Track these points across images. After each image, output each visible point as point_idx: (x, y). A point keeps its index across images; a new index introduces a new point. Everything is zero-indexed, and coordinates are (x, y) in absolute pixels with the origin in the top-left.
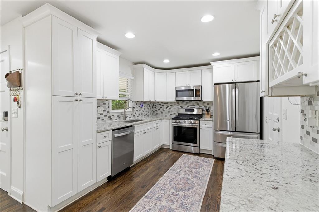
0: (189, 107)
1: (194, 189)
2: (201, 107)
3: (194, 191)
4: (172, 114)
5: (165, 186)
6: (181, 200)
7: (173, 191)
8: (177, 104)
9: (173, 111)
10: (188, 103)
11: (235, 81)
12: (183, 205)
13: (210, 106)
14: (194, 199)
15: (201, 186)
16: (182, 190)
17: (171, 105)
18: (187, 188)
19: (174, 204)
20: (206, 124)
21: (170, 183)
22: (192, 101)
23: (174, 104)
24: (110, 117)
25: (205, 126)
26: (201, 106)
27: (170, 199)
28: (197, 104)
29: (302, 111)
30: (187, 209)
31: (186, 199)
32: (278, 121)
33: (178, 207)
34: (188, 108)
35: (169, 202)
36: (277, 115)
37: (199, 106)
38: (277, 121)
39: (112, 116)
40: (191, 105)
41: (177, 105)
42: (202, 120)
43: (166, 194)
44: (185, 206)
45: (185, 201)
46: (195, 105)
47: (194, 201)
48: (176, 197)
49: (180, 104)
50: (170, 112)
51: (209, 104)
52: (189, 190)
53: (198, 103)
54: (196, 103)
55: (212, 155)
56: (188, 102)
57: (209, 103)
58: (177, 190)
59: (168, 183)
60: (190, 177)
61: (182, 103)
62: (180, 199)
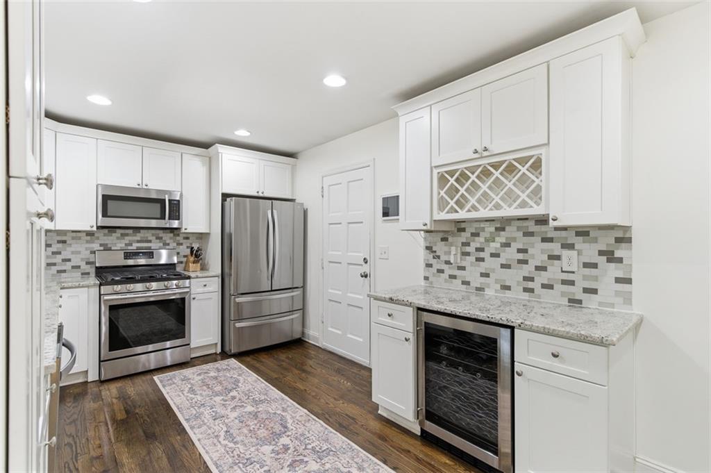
0: (131, 245)
1: (290, 421)
2: (168, 244)
3: (294, 421)
4: (64, 271)
5: (239, 456)
6: (306, 449)
7: (267, 449)
8: (89, 238)
9: (69, 260)
10: (127, 235)
12: (318, 452)
13: (191, 244)
14: (316, 432)
15: (289, 409)
16: (276, 436)
17: (59, 242)
18: (278, 428)
19: (307, 462)
20: (205, 286)
21: (236, 443)
22: (142, 231)
23: (73, 238)
26: (167, 242)
27: (288, 463)
28: (157, 238)
30: (332, 451)
31: (308, 441)
32: (366, 263)
33: (319, 460)
34: (129, 248)
35: (297, 469)
36: (362, 255)
37: (161, 244)
38: (363, 263)
40: (138, 242)
41: (87, 242)
42: (197, 277)
43: (268, 463)
44: (325, 450)
45: (313, 445)
46: (150, 241)
47: (320, 435)
48: (289, 452)
49: (98, 238)
50: (54, 264)
51: (187, 238)
52: (286, 427)
53: (160, 236)
54: (153, 235)
55: (216, 354)
56: (130, 231)
57: (189, 236)
58: (270, 443)
59: (231, 445)
60: (249, 408)
61: (105, 235)
62: (301, 449)
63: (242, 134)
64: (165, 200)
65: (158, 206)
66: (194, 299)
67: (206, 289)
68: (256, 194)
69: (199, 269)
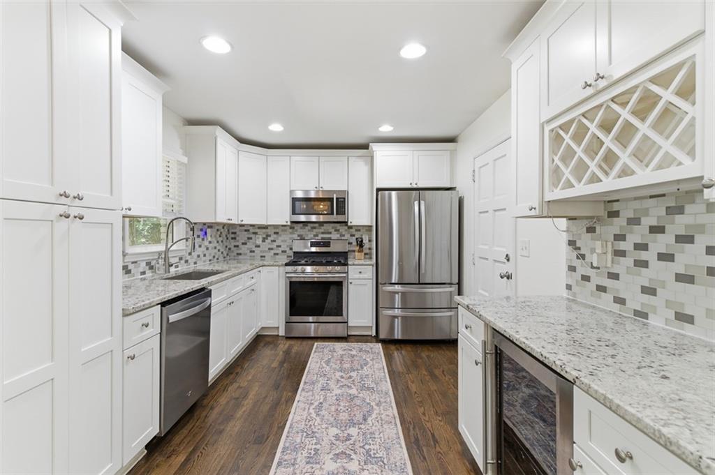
0: (317, 236)
1: (374, 416)
2: (344, 236)
3: (377, 418)
4: (277, 254)
5: (311, 426)
6: (363, 447)
7: (334, 431)
8: (291, 230)
9: (280, 246)
10: (315, 228)
11: (415, 186)
12: (370, 456)
13: (362, 235)
14: (386, 437)
15: (384, 404)
16: (352, 423)
17: (275, 233)
18: (359, 417)
19: (352, 459)
20: (360, 272)
21: (318, 415)
22: (325, 225)
23: (282, 231)
24: (127, 266)
25: (358, 276)
26: (343, 233)
27: (337, 452)
28: (336, 230)
29: (572, 243)
30: (383, 462)
31: (371, 442)
32: (508, 260)
33: (362, 464)
34: (316, 238)
35: (339, 461)
36: (505, 250)
37: (339, 236)
38: (506, 261)
39: (133, 263)
40: (323, 233)
41: (291, 233)
42: (354, 265)
43: (323, 444)
44: (377, 458)
45: (372, 447)
46: (330, 233)
47: (387, 441)
48: (348, 442)
49: (296, 231)
50: (272, 249)
51: (359, 230)
52: (365, 420)
53: (338, 228)
54: (333, 228)
55: (371, 335)
56: (317, 225)
57: (359, 228)
58: (341, 427)
59: (314, 415)
60: (353, 391)
61: (301, 228)
62: (358, 445)
63: (386, 129)
64: (333, 198)
65: (329, 203)
66: (351, 283)
67: (361, 276)
68: (410, 186)
69: (363, 258)
